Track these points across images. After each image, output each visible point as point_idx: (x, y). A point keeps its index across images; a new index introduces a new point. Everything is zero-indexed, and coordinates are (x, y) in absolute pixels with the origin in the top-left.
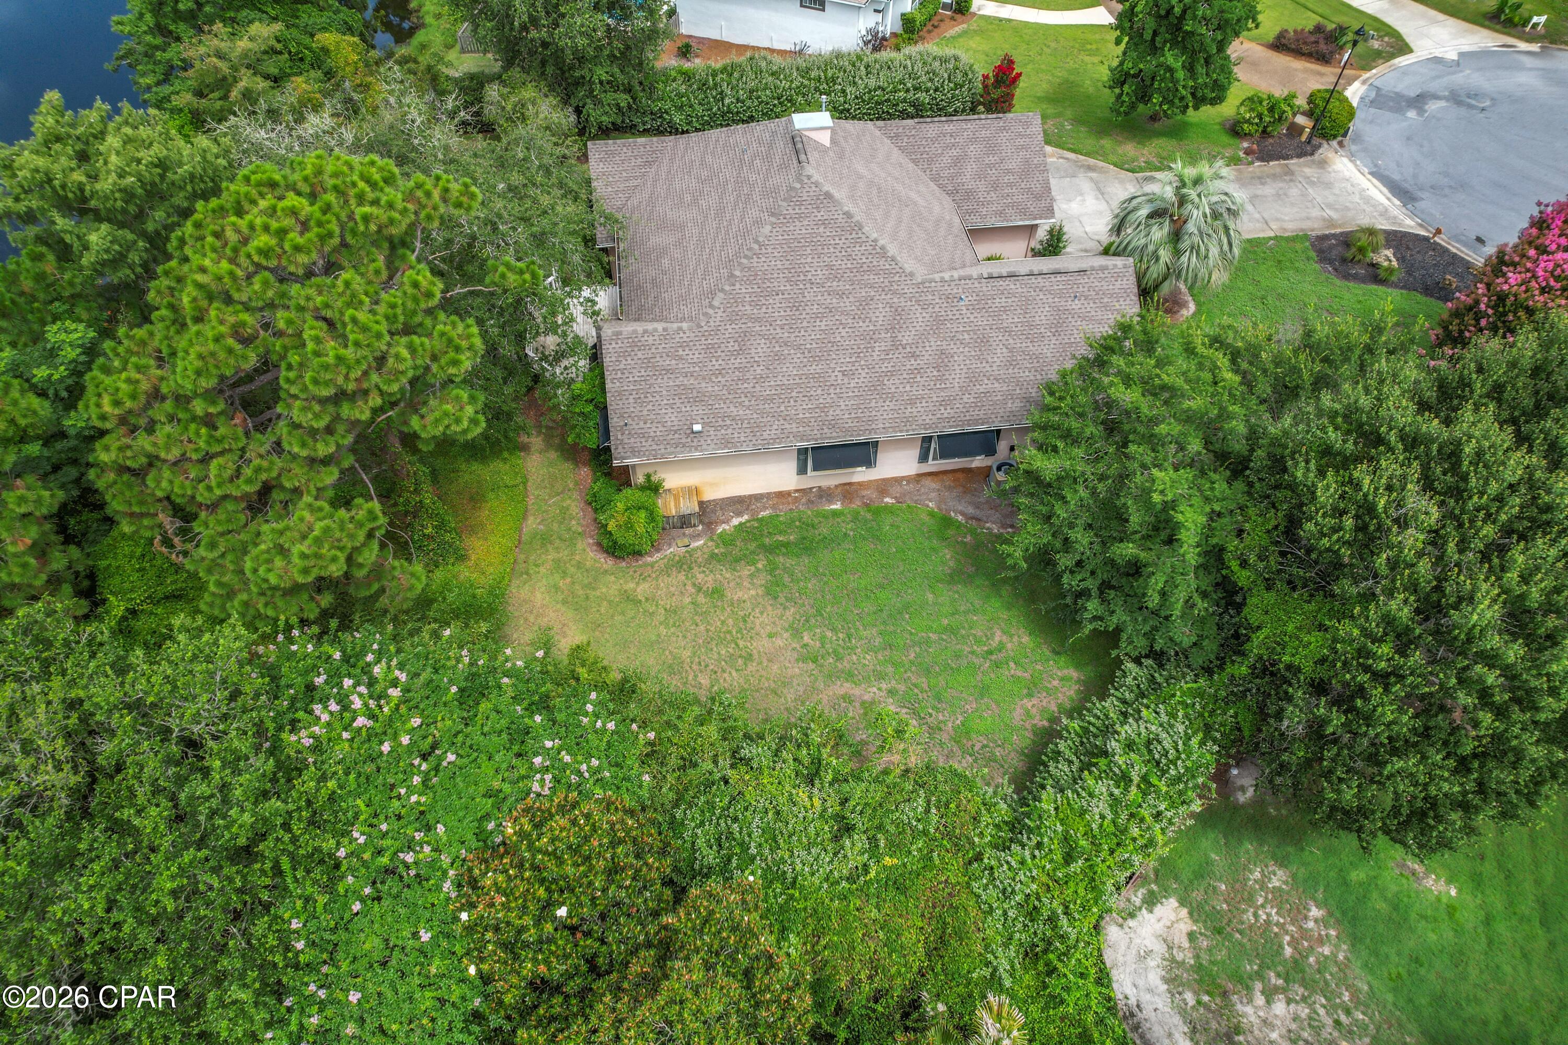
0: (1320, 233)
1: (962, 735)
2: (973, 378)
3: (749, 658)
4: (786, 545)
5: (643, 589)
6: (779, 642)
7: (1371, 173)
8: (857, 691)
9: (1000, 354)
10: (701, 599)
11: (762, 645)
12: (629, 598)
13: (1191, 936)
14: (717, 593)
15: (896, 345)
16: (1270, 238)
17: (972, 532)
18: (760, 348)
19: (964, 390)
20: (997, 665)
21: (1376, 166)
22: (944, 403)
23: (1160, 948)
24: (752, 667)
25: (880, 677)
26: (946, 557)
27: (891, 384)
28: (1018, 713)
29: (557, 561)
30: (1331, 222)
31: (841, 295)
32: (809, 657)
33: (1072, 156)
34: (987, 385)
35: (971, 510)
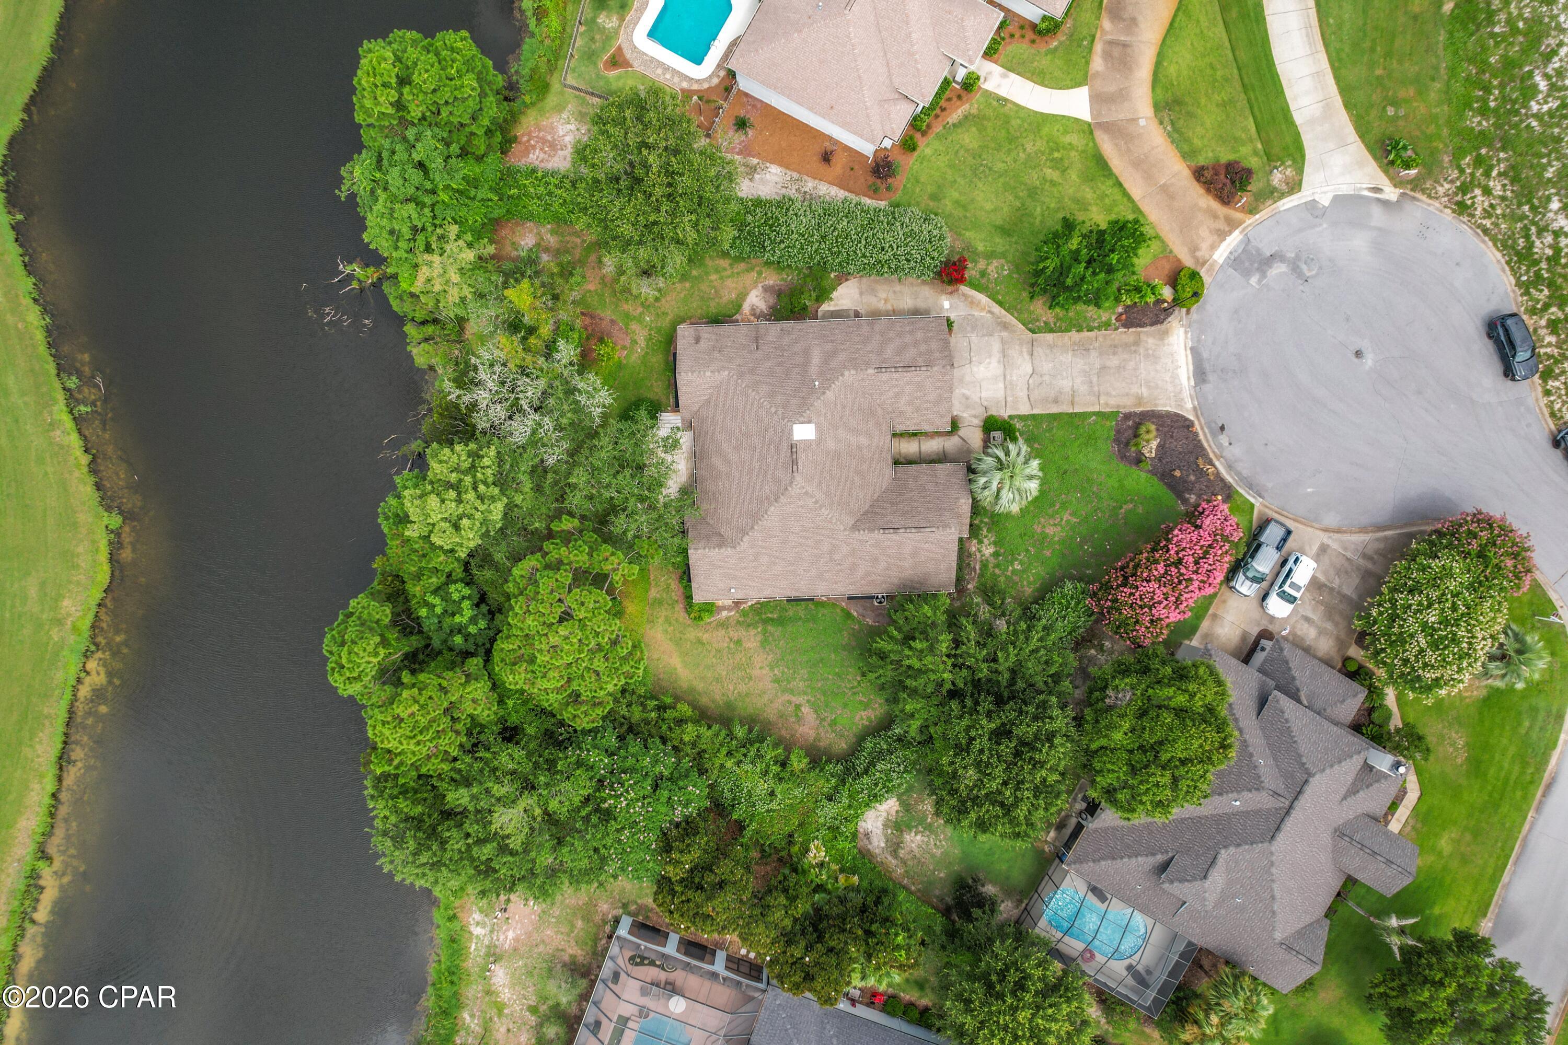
0: (1127, 410)
1: (833, 724)
2: (868, 574)
3: (750, 678)
4: (772, 620)
5: (706, 637)
6: (764, 672)
7: (1192, 349)
8: (794, 699)
9: (883, 565)
10: (732, 646)
11: (756, 672)
12: (700, 641)
13: (897, 812)
14: (739, 642)
15: (831, 560)
16: (1094, 413)
17: (859, 622)
18: (764, 559)
19: (862, 578)
20: (854, 693)
21: (1199, 341)
22: (851, 584)
23: (884, 814)
24: (751, 683)
25: (805, 693)
26: (844, 638)
27: (827, 575)
28: (857, 718)
29: (666, 617)
30: (1139, 400)
31: (807, 539)
32: (777, 681)
33: (997, 309)
34: (874, 577)
35: (861, 611)
